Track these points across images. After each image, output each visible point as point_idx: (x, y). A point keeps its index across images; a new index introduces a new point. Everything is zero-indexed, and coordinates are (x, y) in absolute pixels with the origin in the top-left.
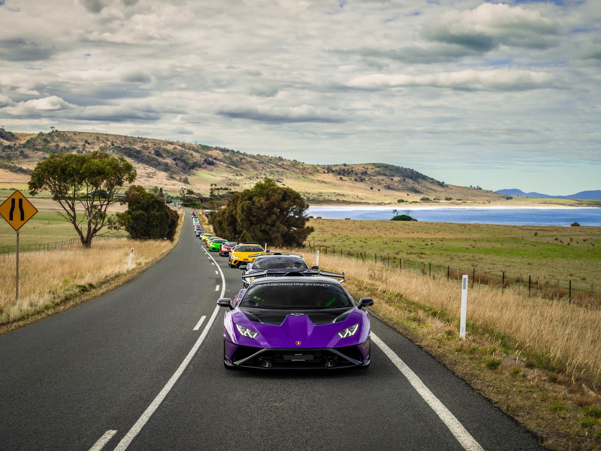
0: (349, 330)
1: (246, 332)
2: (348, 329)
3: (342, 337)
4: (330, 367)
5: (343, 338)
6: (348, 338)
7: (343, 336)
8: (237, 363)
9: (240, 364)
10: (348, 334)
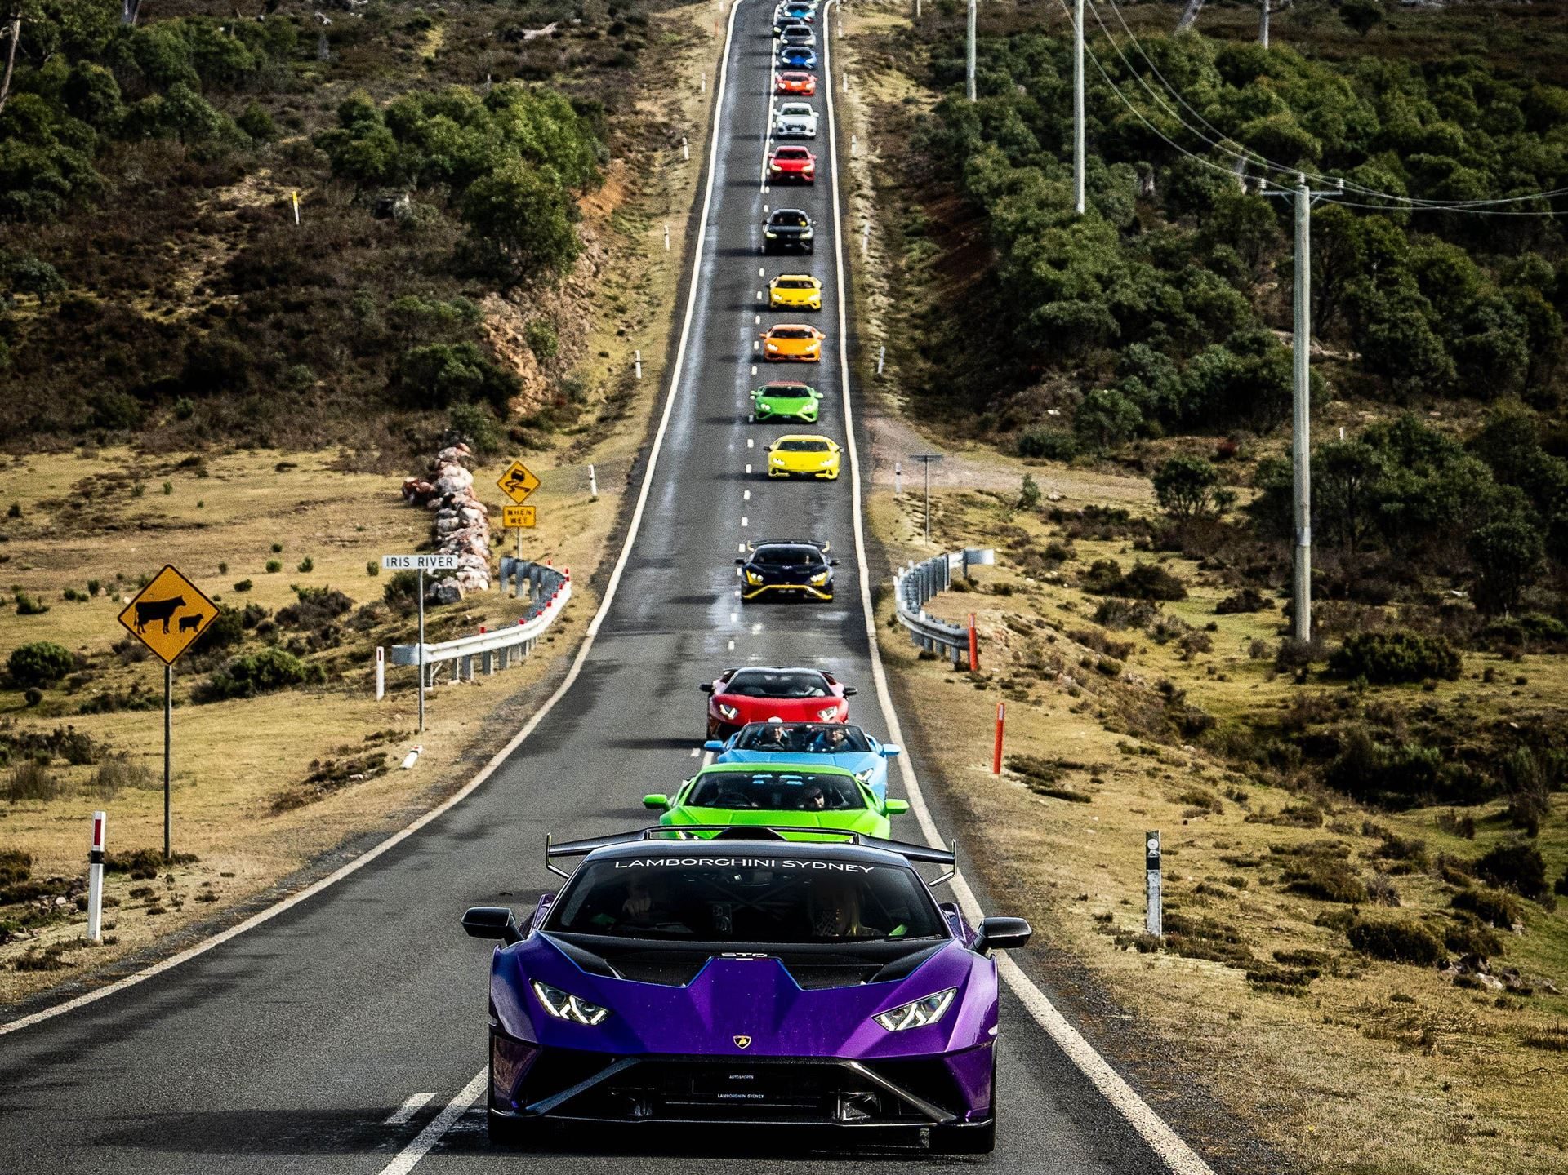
0: (919, 1008)
1: (567, 1008)
2: (915, 1006)
3: (892, 1028)
4: (846, 1122)
5: (896, 1033)
6: (915, 1034)
7: (897, 1024)
8: (543, 1107)
9: (551, 1112)
10: (916, 1020)
